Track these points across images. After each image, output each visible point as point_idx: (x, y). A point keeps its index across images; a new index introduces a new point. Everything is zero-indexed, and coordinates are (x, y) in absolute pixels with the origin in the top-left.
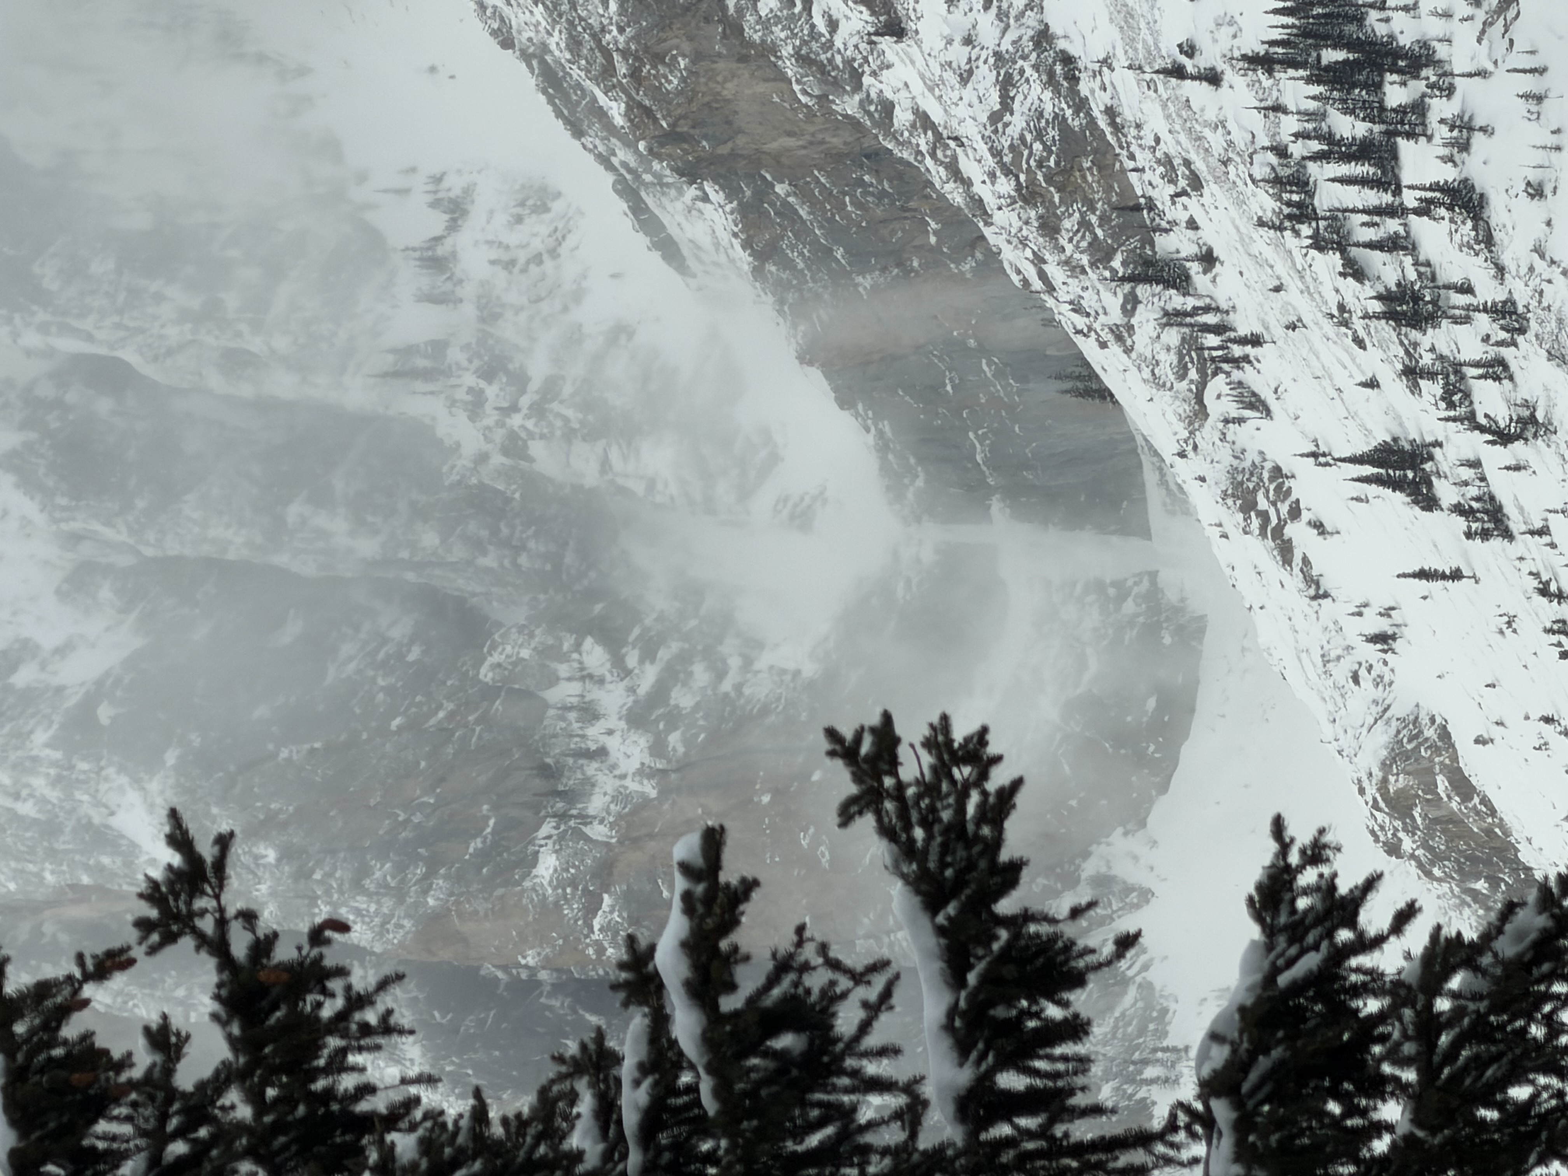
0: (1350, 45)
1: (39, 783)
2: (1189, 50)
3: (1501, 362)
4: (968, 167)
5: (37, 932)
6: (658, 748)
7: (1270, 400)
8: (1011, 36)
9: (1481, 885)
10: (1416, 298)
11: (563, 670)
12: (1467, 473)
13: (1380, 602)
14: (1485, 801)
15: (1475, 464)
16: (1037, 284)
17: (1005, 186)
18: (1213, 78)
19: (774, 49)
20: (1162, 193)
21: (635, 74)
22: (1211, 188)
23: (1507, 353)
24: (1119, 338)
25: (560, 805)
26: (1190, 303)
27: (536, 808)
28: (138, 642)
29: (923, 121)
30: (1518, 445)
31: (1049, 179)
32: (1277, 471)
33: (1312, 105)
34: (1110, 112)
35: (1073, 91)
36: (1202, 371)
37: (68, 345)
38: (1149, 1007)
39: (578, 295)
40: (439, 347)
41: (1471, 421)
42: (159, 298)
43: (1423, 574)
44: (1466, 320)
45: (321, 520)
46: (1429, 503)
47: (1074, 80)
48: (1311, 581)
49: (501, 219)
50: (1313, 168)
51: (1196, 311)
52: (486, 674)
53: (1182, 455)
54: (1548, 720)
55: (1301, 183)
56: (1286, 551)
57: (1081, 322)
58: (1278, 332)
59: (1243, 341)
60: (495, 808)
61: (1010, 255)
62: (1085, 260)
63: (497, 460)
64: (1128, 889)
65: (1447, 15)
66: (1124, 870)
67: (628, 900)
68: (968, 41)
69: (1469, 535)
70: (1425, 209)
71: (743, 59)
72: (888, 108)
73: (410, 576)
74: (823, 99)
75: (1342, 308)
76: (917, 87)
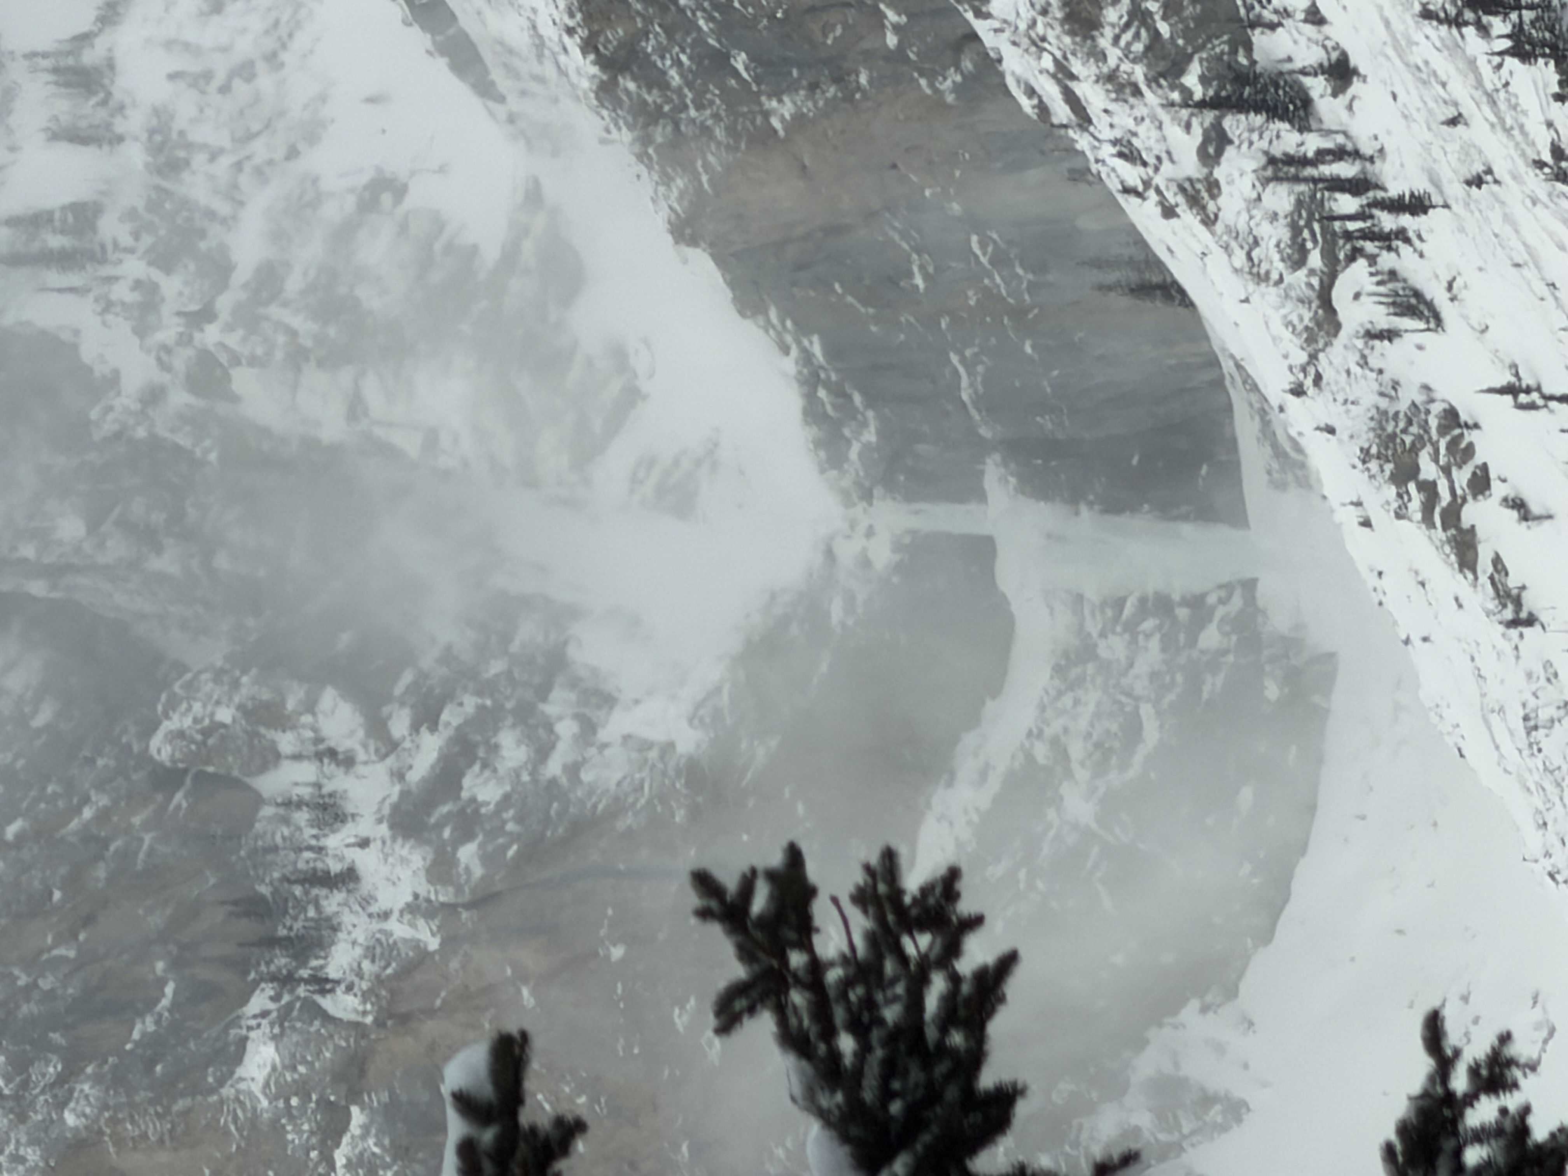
7: (1441, 301)
11: (286, 742)
16: (1061, 112)
24: (1194, 201)
25: (281, 961)
26: (1312, 143)
27: (242, 966)
32: (1451, 417)
36: (1330, 256)
40: (85, 215)
48: (1507, 596)
49: (188, 4)
51: (1322, 155)
53: (1298, 391)
56: (1464, 548)
57: (1132, 175)
58: (1455, 190)
59: (1397, 206)
61: (1016, 65)
62: (1139, 73)
64: (1207, 1100)
66: (1202, 1069)
75: (1556, 148)
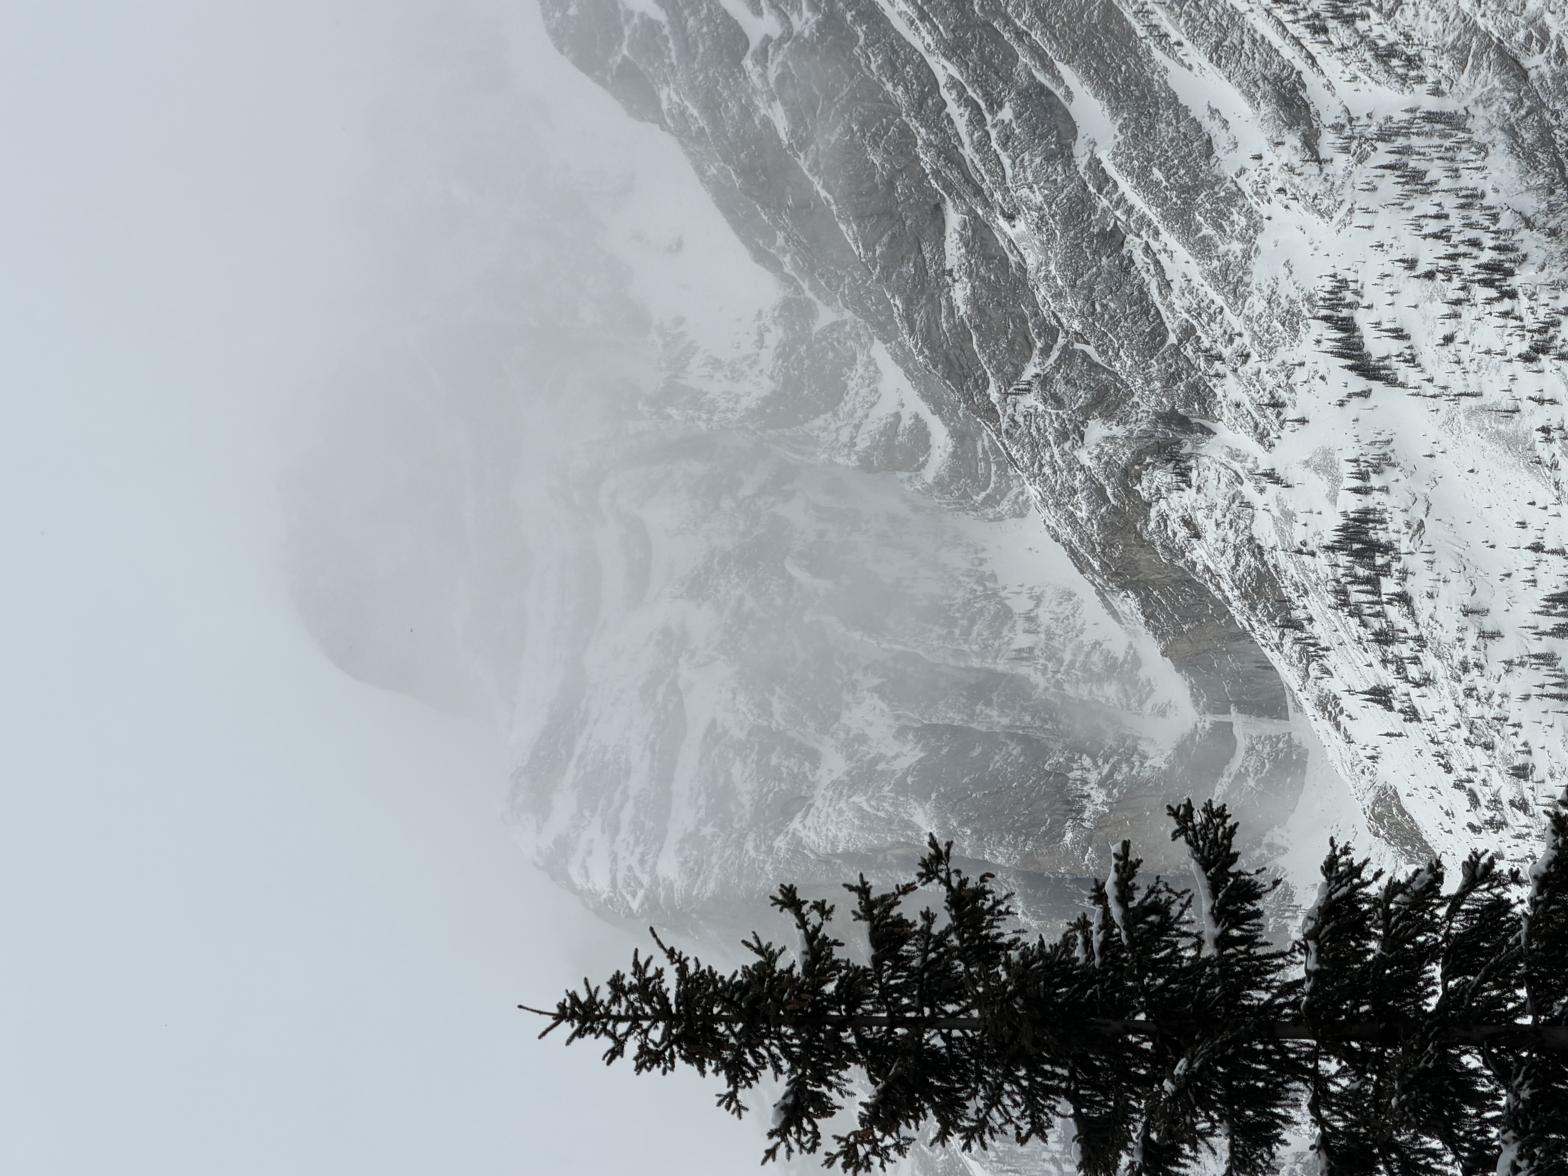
0: (1363, 542)
1: (886, 805)
2: (1304, 544)
3: (1417, 658)
4: (1224, 586)
5: (885, 858)
6: (1109, 794)
7: (1333, 671)
8: (1239, 539)
9: (1409, 848)
10: (1387, 634)
11: (1075, 766)
12: (1404, 698)
13: (1371, 745)
14: (1410, 817)
15: (1408, 695)
16: (1248, 628)
17: (1237, 592)
18: (1313, 554)
19: (1153, 543)
20: (1294, 596)
21: (1103, 551)
22: (1312, 594)
23: (1420, 655)
24: (1278, 648)
25: (1074, 814)
26: (1304, 635)
27: (1065, 816)
28: (922, 755)
29: (1207, 569)
30: (1423, 688)
31: (1253, 590)
32: (1335, 697)
33: (1348, 564)
34: (1275, 566)
35: (1262, 559)
36: (1308, 660)
37: (898, 648)
38: (1287, 890)
39: (1082, 631)
40: (1031, 650)
41: (1406, 679)
42: (931, 631)
43: (1388, 735)
44: (1404, 642)
45: (988, 711)
46: (1391, 709)
47: (1262, 555)
48: (1347, 737)
49: (1054, 603)
50: (1349, 587)
51: (1306, 638)
52: (1047, 767)
53: (1300, 690)
54: (1433, 788)
55: (1345, 593)
56: (1338, 726)
57: (1264, 642)
58: (1336, 646)
59: (1323, 649)
60: (1050, 816)
61: (1238, 617)
62: (1265, 619)
63: (1052, 690)
64: (1279, 848)
65: (1398, 532)
66: (1278, 841)
67: (1097, 850)
68: (1224, 540)
69: (1405, 720)
70: (1390, 602)
71: (1142, 546)
72: (1194, 564)
73: (1020, 732)
74: (1171, 560)
75: (1359, 638)
76: (1205, 557)
